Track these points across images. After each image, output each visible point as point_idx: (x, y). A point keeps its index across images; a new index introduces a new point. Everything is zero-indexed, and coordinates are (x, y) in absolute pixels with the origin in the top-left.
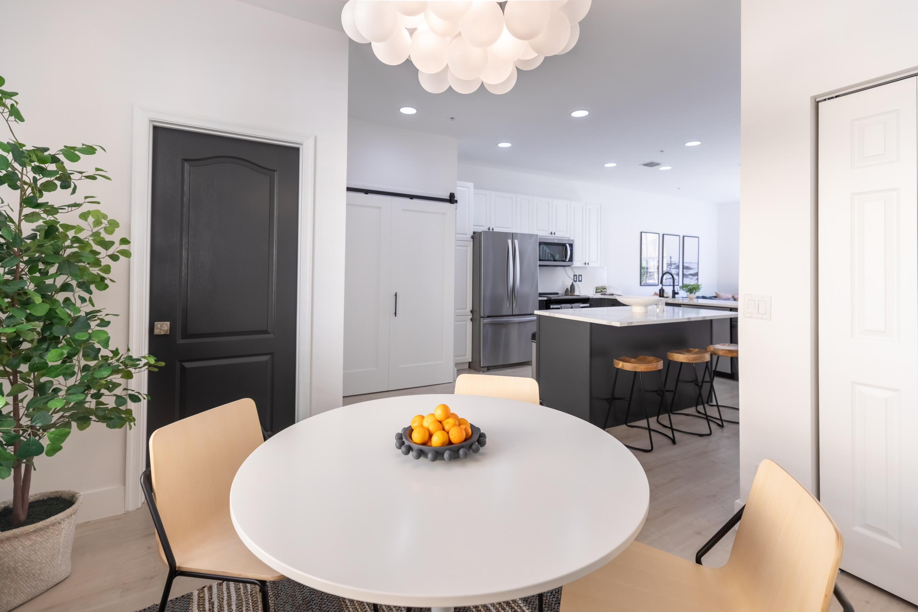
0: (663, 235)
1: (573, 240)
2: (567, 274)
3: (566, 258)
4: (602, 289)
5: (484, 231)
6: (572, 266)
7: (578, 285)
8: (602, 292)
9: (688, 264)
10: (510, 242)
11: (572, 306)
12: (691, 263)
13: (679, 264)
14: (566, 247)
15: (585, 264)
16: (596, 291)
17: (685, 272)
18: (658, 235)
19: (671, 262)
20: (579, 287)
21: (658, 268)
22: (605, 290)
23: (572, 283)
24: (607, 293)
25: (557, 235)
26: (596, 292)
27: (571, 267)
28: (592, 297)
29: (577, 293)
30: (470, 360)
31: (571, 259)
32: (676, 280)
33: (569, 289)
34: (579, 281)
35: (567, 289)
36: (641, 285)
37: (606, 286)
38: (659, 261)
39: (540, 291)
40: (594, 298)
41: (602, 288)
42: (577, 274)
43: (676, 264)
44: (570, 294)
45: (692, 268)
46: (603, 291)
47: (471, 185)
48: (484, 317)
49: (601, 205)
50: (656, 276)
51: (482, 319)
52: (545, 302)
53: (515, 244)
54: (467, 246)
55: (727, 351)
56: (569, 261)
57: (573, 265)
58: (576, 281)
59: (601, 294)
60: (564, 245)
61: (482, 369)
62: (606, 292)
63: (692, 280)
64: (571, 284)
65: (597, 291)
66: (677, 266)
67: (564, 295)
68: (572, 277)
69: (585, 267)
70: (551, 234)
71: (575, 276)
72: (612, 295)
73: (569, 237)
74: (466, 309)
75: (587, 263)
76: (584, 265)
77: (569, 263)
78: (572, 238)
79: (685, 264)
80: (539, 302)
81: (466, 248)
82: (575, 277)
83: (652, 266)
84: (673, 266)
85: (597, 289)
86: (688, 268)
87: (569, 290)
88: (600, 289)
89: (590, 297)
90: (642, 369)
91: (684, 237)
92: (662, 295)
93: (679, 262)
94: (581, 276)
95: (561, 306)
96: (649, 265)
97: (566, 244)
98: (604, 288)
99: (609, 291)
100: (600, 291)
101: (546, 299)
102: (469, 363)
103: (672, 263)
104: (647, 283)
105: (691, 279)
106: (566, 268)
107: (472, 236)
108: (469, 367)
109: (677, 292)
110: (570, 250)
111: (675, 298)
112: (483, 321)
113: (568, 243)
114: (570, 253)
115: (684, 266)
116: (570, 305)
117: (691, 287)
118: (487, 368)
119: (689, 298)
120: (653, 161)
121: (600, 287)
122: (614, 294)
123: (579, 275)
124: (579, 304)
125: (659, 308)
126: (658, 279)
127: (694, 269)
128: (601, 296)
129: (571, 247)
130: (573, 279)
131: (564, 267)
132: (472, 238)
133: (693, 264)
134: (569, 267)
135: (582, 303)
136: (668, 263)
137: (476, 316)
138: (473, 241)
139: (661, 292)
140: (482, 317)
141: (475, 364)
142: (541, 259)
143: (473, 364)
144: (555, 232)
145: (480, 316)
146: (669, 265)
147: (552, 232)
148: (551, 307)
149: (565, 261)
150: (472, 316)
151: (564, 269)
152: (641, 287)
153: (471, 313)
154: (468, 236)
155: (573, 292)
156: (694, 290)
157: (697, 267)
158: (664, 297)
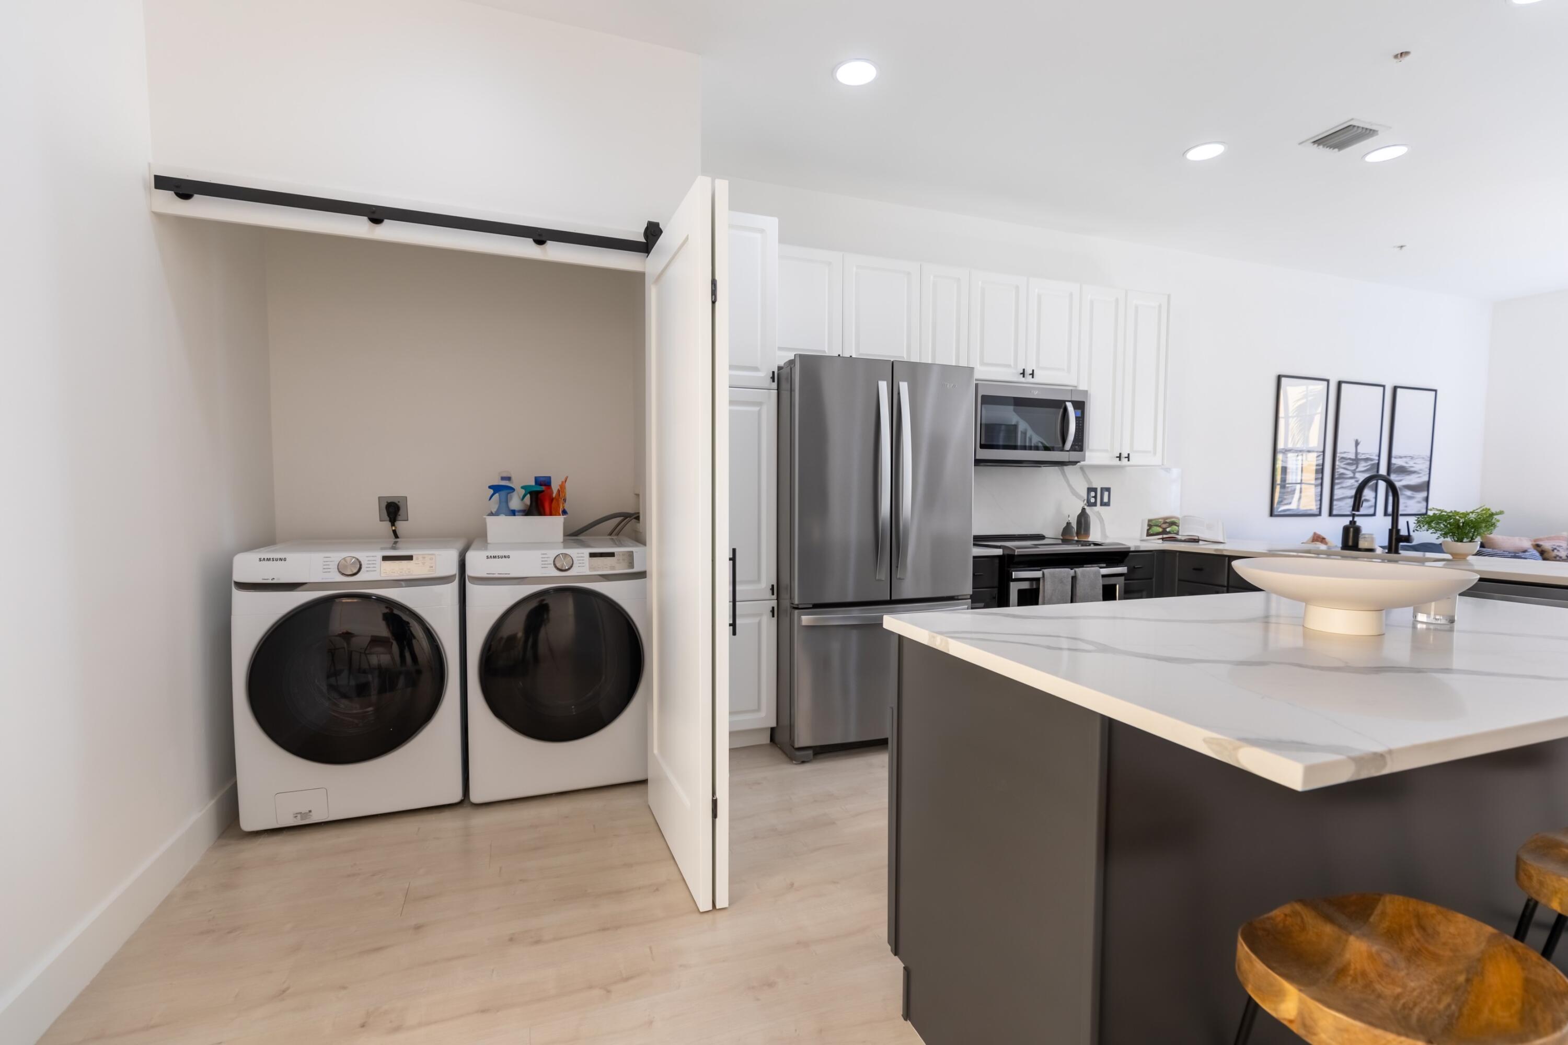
0: (1340, 384)
1: (1085, 393)
2: (1070, 486)
3: (1064, 441)
4: (1164, 526)
5: (802, 358)
6: (1082, 463)
7: (1099, 516)
8: (1164, 532)
9: (1404, 459)
10: (883, 386)
11: (1075, 572)
12: (1412, 458)
13: (1379, 460)
14: (1065, 410)
15: (1120, 457)
16: (1148, 530)
18: (1326, 383)
19: (1357, 453)
20: (1103, 521)
22: (1175, 527)
23: (1083, 509)
24: (1179, 537)
25: (1038, 378)
26: (1149, 535)
27: (1082, 468)
28: (1136, 547)
29: (1095, 535)
30: (774, 724)
31: (1079, 444)
32: (1367, 500)
33: (1074, 525)
34: (1103, 504)
35: (1069, 524)
36: (1272, 514)
37: (1178, 518)
38: (1324, 452)
39: (978, 530)
40: (1142, 549)
41: (1165, 523)
42: (1098, 485)
43: (1371, 460)
44: (1076, 538)
46: (1168, 530)
47: (771, 224)
48: (800, 606)
49: (1169, 296)
51: (796, 612)
52: (997, 561)
53: (899, 394)
54: (760, 404)
56: (1073, 449)
57: (1083, 460)
58: (1095, 504)
59: (1163, 539)
60: (1059, 405)
61: (798, 753)
62: (1177, 533)
64: (1080, 511)
65: (1151, 532)
67: (1060, 542)
68: (1084, 494)
69: (1121, 467)
70: (1024, 377)
71: (1090, 490)
72: (1196, 541)
73: (1075, 384)
74: (759, 580)
75: (1125, 454)
76: (1117, 462)
77: (1074, 456)
78: (1083, 388)
79: (1394, 461)
80: (974, 562)
81: (756, 409)
82: (1093, 494)
85: (1150, 526)
86: (1403, 470)
87: (1073, 528)
88: (1160, 526)
89: (1130, 548)
91: (1395, 389)
92: (1350, 543)
93: (1379, 456)
94: (1108, 490)
95: (1043, 574)
97: (1064, 401)
98: (1173, 524)
99: (1184, 532)
100: (1161, 530)
101: (999, 552)
102: (772, 729)
103: (1359, 457)
105: (1410, 498)
106: (1067, 469)
107: (773, 373)
108: (772, 739)
109: (1406, 534)
110: (1076, 418)
111: (1397, 552)
112: (800, 620)
113: (1070, 400)
114: (1076, 426)
115: (1392, 466)
116: (1069, 570)
117: (1459, 520)
118: (813, 752)
119: (1452, 554)
120: (1352, 119)
121: (1160, 520)
122: (1200, 538)
123: (1102, 489)
124: (1098, 568)
125: (1428, 614)
126: (1321, 500)
127: (1419, 473)
128: (1163, 543)
129: (1079, 412)
130: (1086, 498)
131: (1060, 467)
132: (774, 381)
133: (1416, 461)
134: (1073, 465)
135: (1105, 565)
136: (1350, 459)
137: (786, 603)
138: (776, 388)
139: (1351, 534)
140: (796, 606)
141: (782, 737)
142: (983, 442)
143: (778, 738)
144: (1033, 371)
145: (793, 602)
146: (1351, 462)
147: (1024, 370)
148: (1015, 575)
149: (1062, 450)
150: (774, 603)
151: (1060, 473)
152: (1274, 519)
153: (773, 594)
154: (763, 375)
155: (1084, 534)
156: (1472, 528)
157: (1428, 466)
158: (1360, 550)
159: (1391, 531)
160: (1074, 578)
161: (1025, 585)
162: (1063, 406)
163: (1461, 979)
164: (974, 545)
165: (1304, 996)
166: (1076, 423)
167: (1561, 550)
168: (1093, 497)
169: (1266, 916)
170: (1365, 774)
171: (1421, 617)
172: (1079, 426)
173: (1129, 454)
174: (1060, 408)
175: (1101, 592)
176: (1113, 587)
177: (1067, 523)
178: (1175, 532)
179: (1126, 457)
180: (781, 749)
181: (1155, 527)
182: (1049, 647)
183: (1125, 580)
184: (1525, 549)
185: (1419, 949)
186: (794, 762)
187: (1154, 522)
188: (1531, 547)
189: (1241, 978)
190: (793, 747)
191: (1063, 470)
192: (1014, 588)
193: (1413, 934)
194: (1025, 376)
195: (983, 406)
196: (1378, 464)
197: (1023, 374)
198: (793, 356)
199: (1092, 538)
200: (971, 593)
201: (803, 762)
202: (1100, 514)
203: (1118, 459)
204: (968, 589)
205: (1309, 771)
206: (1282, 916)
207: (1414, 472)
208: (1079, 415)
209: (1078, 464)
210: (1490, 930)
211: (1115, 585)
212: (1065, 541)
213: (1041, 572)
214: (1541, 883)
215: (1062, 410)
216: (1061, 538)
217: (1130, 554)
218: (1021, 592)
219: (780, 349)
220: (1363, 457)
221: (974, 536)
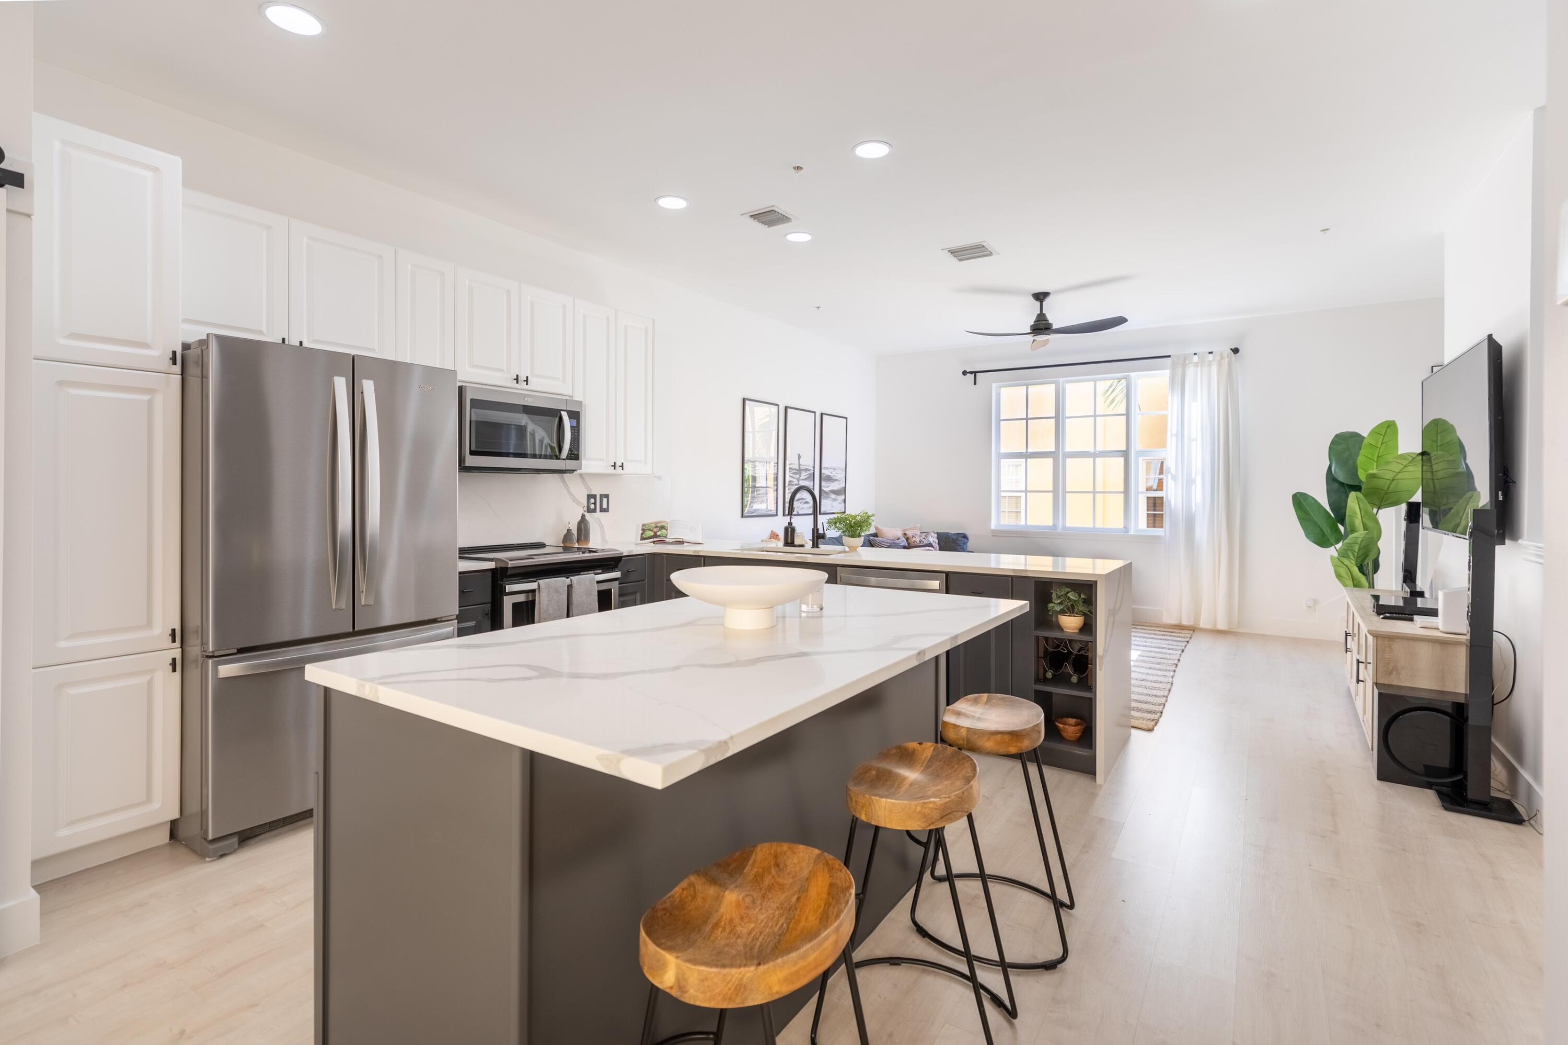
0: (786, 408)
1: (581, 402)
2: (568, 490)
3: (560, 449)
4: (655, 530)
5: (221, 339)
6: (579, 471)
7: (599, 521)
8: (655, 536)
9: (830, 470)
10: (341, 385)
11: (571, 580)
12: (834, 468)
13: (814, 470)
14: (561, 419)
16: (642, 534)
17: (825, 487)
18: (777, 407)
19: (799, 465)
20: (602, 527)
21: (776, 479)
22: (664, 531)
23: (583, 516)
24: (667, 540)
25: (535, 384)
26: (643, 539)
27: (580, 476)
28: (629, 551)
29: (594, 541)
30: (176, 815)
31: (574, 455)
33: (575, 532)
34: (602, 510)
35: (569, 531)
36: (742, 516)
37: (667, 522)
38: (777, 463)
39: (465, 541)
40: (635, 553)
41: (656, 526)
42: (597, 491)
43: (809, 470)
44: (576, 545)
45: (834, 478)
46: (658, 533)
48: (216, 654)
49: (654, 320)
50: (771, 495)
51: (210, 661)
52: (490, 574)
53: (362, 393)
54: (152, 391)
55: (1007, 737)
56: (569, 458)
57: (580, 469)
58: (594, 511)
59: (654, 542)
60: (554, 414)
61: (213, 845)
62: (666, 537)
63: (835, 504)
64: (580, 518)
65: (644, 536)
66: (810, 474)
67: (561, 550)
68: (584, 500)
69: (615, 475)
70: (517, 383)
71: (590, 496)
72: (681, 543)
73: (570, 392)
74: (149, 624)
75: (619, 463)
76: (612, 470)
77: (570, 464)
78: (577, 398)
79: (823, 471)
80: (460, 578)
81: (146, 397)
82: (592, 500)
83: (764, 474)
84: (804, 475)
85: (644, 530)
86: (830, 479)
87: (574, 534)
88: (651, 531)
89: (622, 553)
90: (776, 988)
91: (822, 415)
92: (789, 541)
93: (814, 467)
94: (607, 496)
95: (539, 585)
96: (757, 471)
97: (560, 410)
98: (663, 528)
99: (672, 535)
100: (652, 534)
101: (491, 565)
102: (172, 822)
103: (801, 467)
104: (755, 511)
105: (835, 500)
106: (566, 476)
107: (174, 353)
108: (173, 835)
109: (822, 532)
110: (571, 427)
111: (817, 547)
112: (216, 671)
113: (565, 409)
114: (572, 435)
115: (823, 475)
116: (565, 578)
117: (851, 521)
118: (239, 838)
119: (849, 547)
120: (774, 206)
121: (652, 525)
122: (684, 541)
123: (601, 495)
124: (593, 575)
125: (808, 605)
126: (777, 503)
127: (839, 481)
128: (654, 547)
129: (575, 421)
130: (586, 505)
131: (560, 475)
132: (175, 363)
133: (837, 471)
134: (570, 473)
135: (600, 571)
136: (795, 469)
137: (194, 650)
138: (180, 373)
139: (789, 533)
140: (211, 654)
141: (190, 830)
142: (473, 448)
143: (182, 832)
144: (527, 377)
145: (205, 649)
146: (796, 471)
147: (517, 376)
148: (509, 588)
149: (558, 458)
150: (177, 653)
151: (559, 480)
152: (743, 519)
153: (174, 641)
154: (158, 354)
155: (585, 540)
156: (859, 527)
157: (844, 476)
158: (795, 546)
159: (813, 530)
160: (570, 587)
161: (521, 598)
162: (559, 416)
163: (794, 899)
164: (460, 558)
165: (679, 961)
166: (571, 432)
167: (917, 537)
168: (593, 504)
169: (667, 896)
170: (713, 761)
171: (804, 607)
172: (574, 435)
173: (622, 464)
174: (556, 417)
175: (596, 598)
176: (609, 591)
177: (568, 530)
178: (664, 535)
179: (620, 466)
180: (186, 846)
181: (648, 532)
182: (490, 680)
183: (619, 584)
184: (898, 537)
185: (773, 885)
186: (207, 859)
187: (647, 526)
188: (902, 535)
189: (641, 963)
190: (206, 839)
191: (563, 477)
192: (508, 603)
193: (771, 873)
194: (519, 382)
195: (472, 410)
196: (814, 474)
197: (517, 379)
198: (206, 336)
199: (592, 545)
200: (458, 613)
201: (222, 856)
202: (600, 519)
203: (613, 467)
204: (454, 608)
205: (667, 770)
206: (681, 890)
207: (836, 480)
208: (575, 425)
209: (575, 472)
210: (817, 851)
211: (611, 589)
212: (566, 549)
213: (536, 583)
214: (856, 802)
215: (557, 419)
216: (563, 545)
217: (623, 558)
218: (516, 606)
219: (186, 321)
220: (804, 468)
221: (459, 548)
